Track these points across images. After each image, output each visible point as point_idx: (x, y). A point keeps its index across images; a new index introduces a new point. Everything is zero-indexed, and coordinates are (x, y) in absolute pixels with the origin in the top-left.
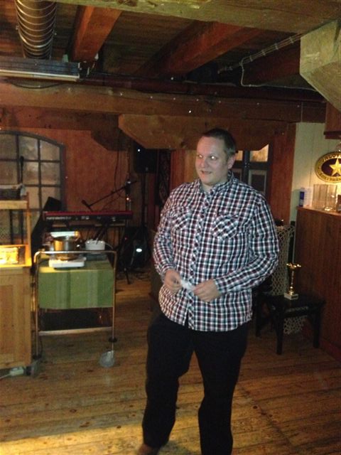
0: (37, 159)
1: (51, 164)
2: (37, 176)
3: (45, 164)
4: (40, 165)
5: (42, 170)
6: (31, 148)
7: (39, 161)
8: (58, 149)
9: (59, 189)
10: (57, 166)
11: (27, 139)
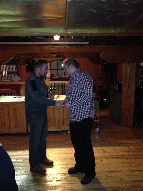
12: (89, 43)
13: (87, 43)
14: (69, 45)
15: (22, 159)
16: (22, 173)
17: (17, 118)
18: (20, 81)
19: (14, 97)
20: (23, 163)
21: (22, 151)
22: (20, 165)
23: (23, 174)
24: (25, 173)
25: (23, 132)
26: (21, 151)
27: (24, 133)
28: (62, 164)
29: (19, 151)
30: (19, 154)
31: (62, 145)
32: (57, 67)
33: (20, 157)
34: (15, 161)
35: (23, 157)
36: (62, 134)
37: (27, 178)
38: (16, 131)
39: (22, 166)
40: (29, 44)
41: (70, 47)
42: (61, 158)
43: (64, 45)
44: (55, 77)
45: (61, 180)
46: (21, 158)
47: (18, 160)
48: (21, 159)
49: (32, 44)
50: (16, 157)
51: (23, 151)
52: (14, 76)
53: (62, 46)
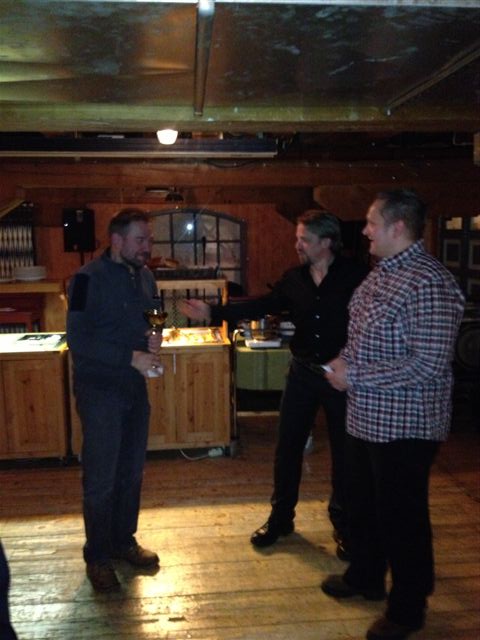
0: (215, 239)
1: (231, 244)
2: (215, 258)
3: (224, 244)
4: (218, 245)
5: (221, 251)
6: (209, 227)
7: (218, 242)
8: (238, 227)
9: (239, 273)
10: (238, 245)
11: (205, 217)
12: (276, 153)
13: (271, 154)
14: (208, 161)
15: (51, 547)
16: (52, 595)
17: (32, 408)
18: (42, 281)
19: (23, 335)
20: (55, 562)
21: (51, 519)
22: (44, 568)
23: (55, 601)
24: (60, 597)
25: (54, 455)
26: (47, 520)
27: (56, 460)
28: (189, 561)
29: (40, 520)
30: (41, 531)
31: (188, 498)
32: (172, 235)
33: (43, 540)
34: (28, 554)
35: (54, 540)
36: (190, 461)
37: (68, 613)
38: (30, 453)
39: (51, 573)
40: (73, 158)
41: (213, 168)
42: (186, 544)
43: (194, 160)
44: (165, 266)
45: (186, 617)
46: (49, 543)
47: (37, 553)
48: (47, 546)
49: (82, 158)
50: (29, 541)
51: (53, 522)
52: (22, 264)
53: (185, 165)
